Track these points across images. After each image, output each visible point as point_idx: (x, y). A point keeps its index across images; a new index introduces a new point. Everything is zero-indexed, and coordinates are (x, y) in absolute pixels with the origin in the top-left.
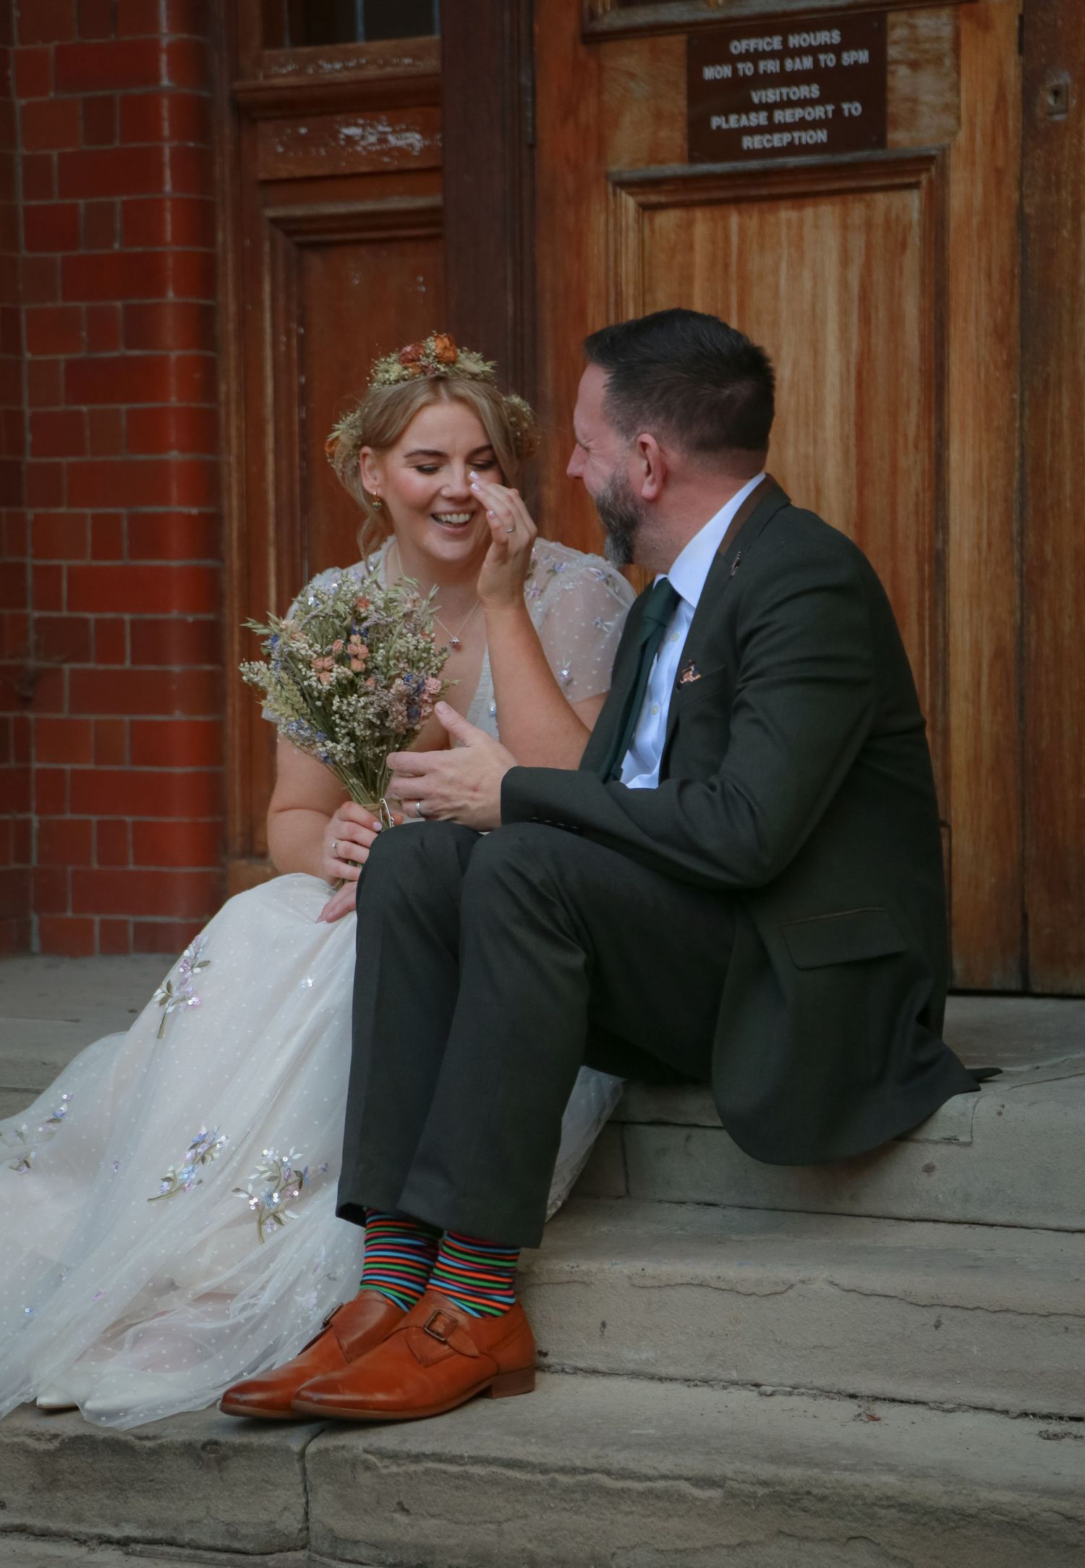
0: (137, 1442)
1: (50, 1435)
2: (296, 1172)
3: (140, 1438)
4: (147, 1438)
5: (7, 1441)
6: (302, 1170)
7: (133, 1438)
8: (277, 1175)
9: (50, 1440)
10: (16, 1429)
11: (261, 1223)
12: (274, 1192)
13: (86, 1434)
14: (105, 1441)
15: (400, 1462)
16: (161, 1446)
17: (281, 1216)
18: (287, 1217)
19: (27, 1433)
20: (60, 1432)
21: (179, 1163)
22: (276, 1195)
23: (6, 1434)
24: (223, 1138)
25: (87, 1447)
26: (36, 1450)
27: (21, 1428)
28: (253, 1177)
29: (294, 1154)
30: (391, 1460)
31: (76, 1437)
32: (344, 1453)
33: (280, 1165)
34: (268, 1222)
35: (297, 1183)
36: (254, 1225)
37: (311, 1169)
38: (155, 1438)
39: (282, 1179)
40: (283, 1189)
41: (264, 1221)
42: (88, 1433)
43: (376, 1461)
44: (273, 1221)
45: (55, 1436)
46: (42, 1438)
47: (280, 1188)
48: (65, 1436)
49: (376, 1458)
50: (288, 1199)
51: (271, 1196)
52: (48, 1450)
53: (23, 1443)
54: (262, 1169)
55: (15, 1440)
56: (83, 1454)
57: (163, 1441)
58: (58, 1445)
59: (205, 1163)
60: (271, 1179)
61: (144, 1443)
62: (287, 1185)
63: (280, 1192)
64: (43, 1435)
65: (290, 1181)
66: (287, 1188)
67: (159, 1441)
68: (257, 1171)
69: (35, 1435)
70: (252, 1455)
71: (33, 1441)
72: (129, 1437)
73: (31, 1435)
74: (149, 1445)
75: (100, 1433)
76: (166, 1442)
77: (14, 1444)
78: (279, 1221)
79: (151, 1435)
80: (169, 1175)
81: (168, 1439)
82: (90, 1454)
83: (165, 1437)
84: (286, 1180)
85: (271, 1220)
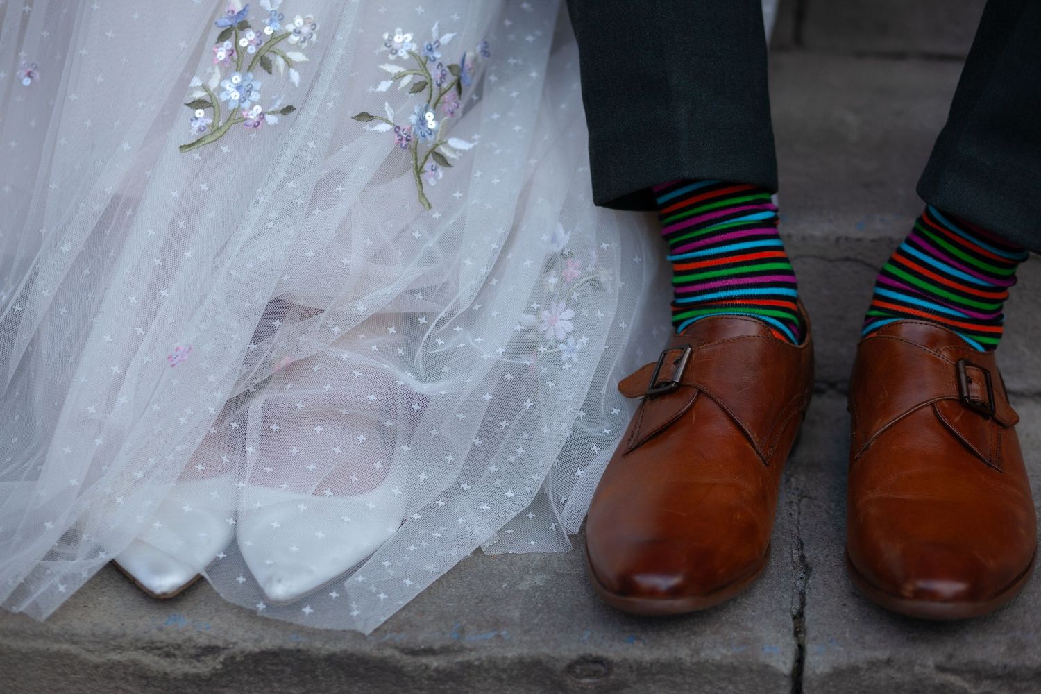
0: (408, 660)
1: (195, 647)
2: (450, 67)
3: (414, 653)
4: (430, 651)
5: (94, 658)
6: (457, 61)
7: (397, 654)
8: (422, 79)
9: (197, 657)
10: (114, 638)
11: (419, 171)
12: (426, 110)
13: (286, 646)
14: (331, 659)
15: (1018, 685)
16: (468, 666)
17: (443, 150)
18: (454, 150)
19: (139, 644)
20: (220, 644)
21: (209, 70)
22: (429, 116)
23: (91, 647)
24: (299, 21)
25: (288, 670)
26: (166, 674)
27: (124, 635)
28: (384, 86)
29: (440, 35)
30: (999, 682)
31: (263, 653)
32: (892, 672)
33: (424, 60)
34: (427, 167)
35: (455, 87)
36: (409, 177)
37: (470, 55)
38: (445, 650)
39: (435, 86)
40: (437, 102)
41: (422, 167)
42: (291, 645)
43: (967, 685)
44: (434, 164)
45: (211, 650)
46: (177, 652)
47: (432, 102)
48: (236, 649)
49: (965, 679)
50: (447, 117)
51: (422, 121)
52: (197, 676)
53: (135, 663)
54: (394, 69)
55: (115, 657)
56: (280, 681)
57: (472, 657)
58: (219, 666)
59: (273, 70)
60: (418, 88)
61: (424, 660)
62: (441, 95)
63: (434, 108)
64: (179, 647)
65: (445, 86)
66: (442, 98)
67: (460, 659)
68: (387, 76)
69: (159, 648)
70: (679, 680)
71: (156, 658)
72: (388, 652)
73: (151, 647)
74: (435, 664)
75: (318, 644)
76: (479, 659)
77: (113, 666)
78: (442, 160)
79: (437, 646)
80: (199, 95)
81: (484, 655)
82: (296, 680)
83: (471, 650)
84: (439, 85)
85: (431, 163)
